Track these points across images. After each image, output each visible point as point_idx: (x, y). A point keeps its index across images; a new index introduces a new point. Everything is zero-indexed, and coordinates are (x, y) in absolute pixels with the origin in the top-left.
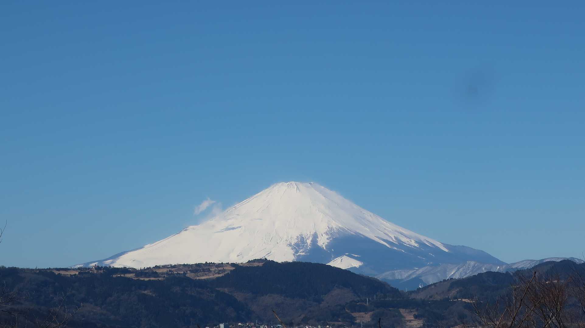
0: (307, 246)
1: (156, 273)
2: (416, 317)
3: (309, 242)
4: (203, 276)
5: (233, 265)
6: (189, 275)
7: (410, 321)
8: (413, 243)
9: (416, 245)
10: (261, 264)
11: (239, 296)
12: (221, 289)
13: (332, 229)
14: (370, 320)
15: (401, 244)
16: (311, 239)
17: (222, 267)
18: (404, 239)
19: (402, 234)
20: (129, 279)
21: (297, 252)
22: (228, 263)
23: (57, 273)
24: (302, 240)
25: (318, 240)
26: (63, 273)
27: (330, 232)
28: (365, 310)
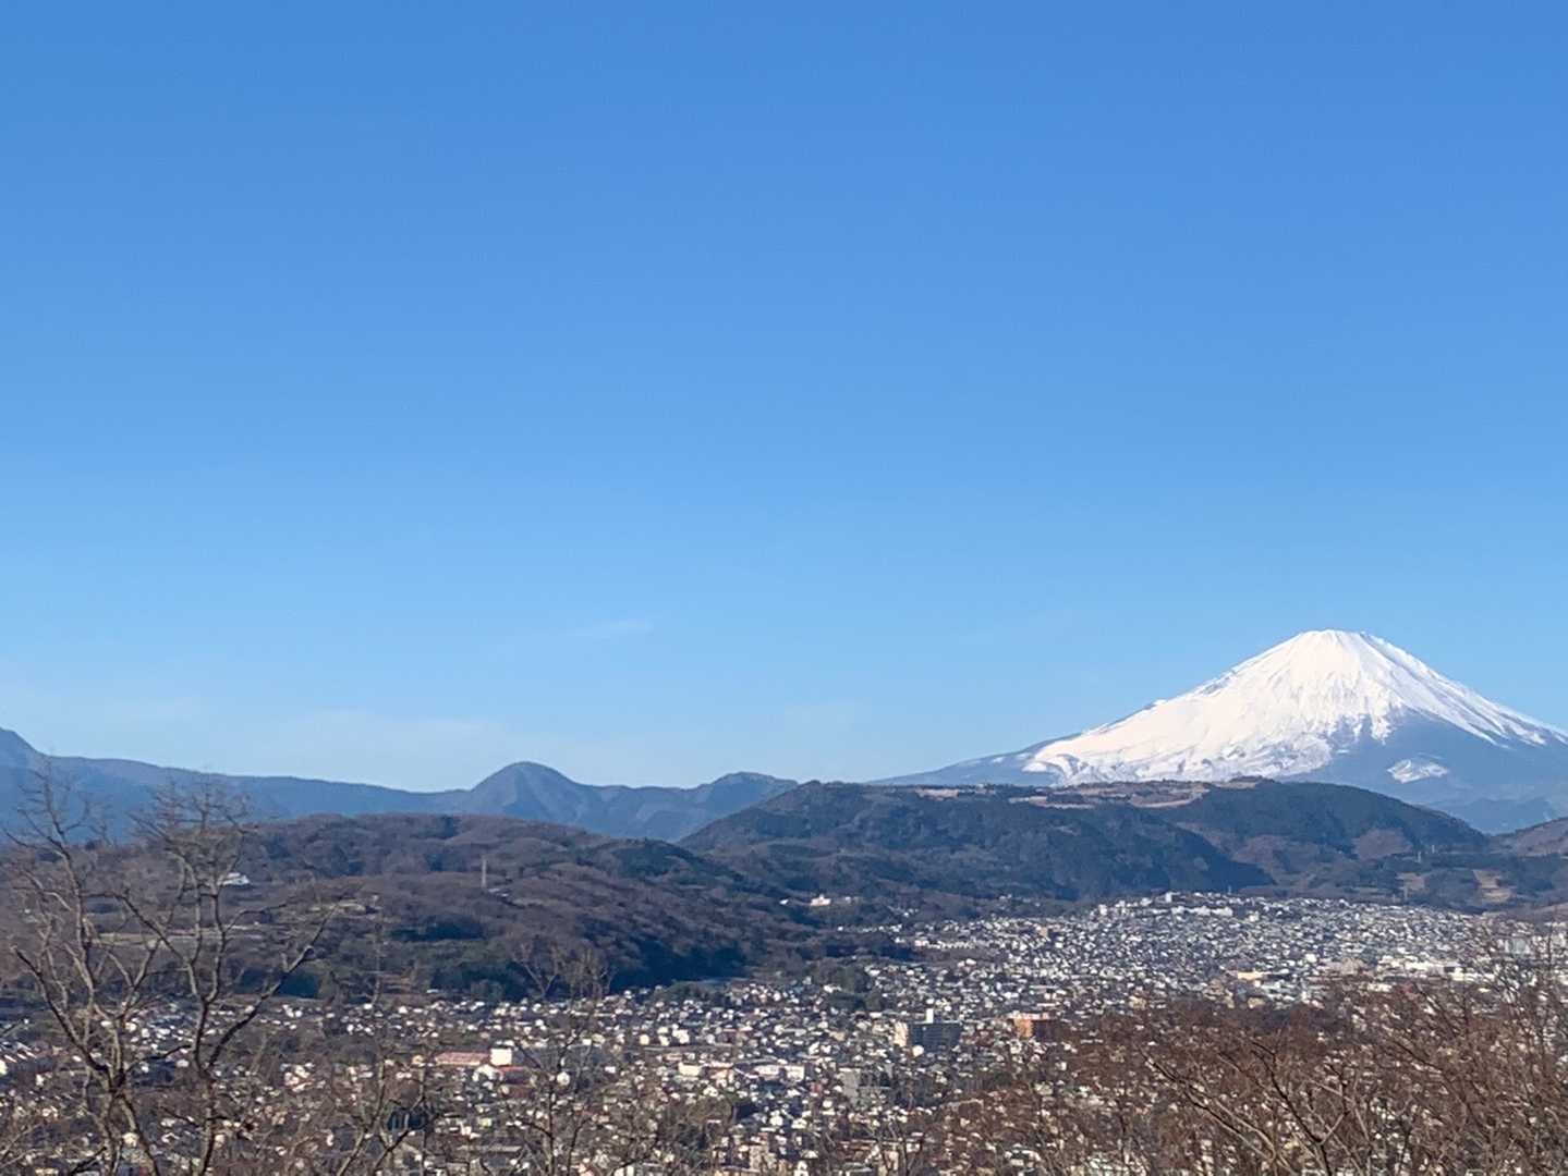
0: (1353, 739)
1: (1080, 797)
2: (1500, 883)
3: (1357, 731)
4: (1157, 802)
5: (1206, 785)
6: (1136, 802)
7: (1490, 890)
8: (1536, 738)
9: (1541, 741)
10: (1252, 785)
11: (1215, 839)
12: (1182, 825)
13: (1397, 709)
14: (1423, 886)
15: (1515, 741)
16: (1360, 726)
17: (1189, 787)
18: (1520, 731)
19: (1518, 722)
20: (1033, 806)
21: (1336, 748)
22: (1198, 782)
23: (922, 793)
24: (1344, 727)
25: (1374, 728)
26: (932, 792)
27: (1392, 715)
28: (1417, 869)
